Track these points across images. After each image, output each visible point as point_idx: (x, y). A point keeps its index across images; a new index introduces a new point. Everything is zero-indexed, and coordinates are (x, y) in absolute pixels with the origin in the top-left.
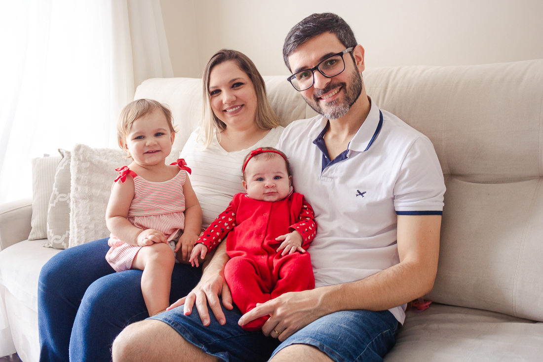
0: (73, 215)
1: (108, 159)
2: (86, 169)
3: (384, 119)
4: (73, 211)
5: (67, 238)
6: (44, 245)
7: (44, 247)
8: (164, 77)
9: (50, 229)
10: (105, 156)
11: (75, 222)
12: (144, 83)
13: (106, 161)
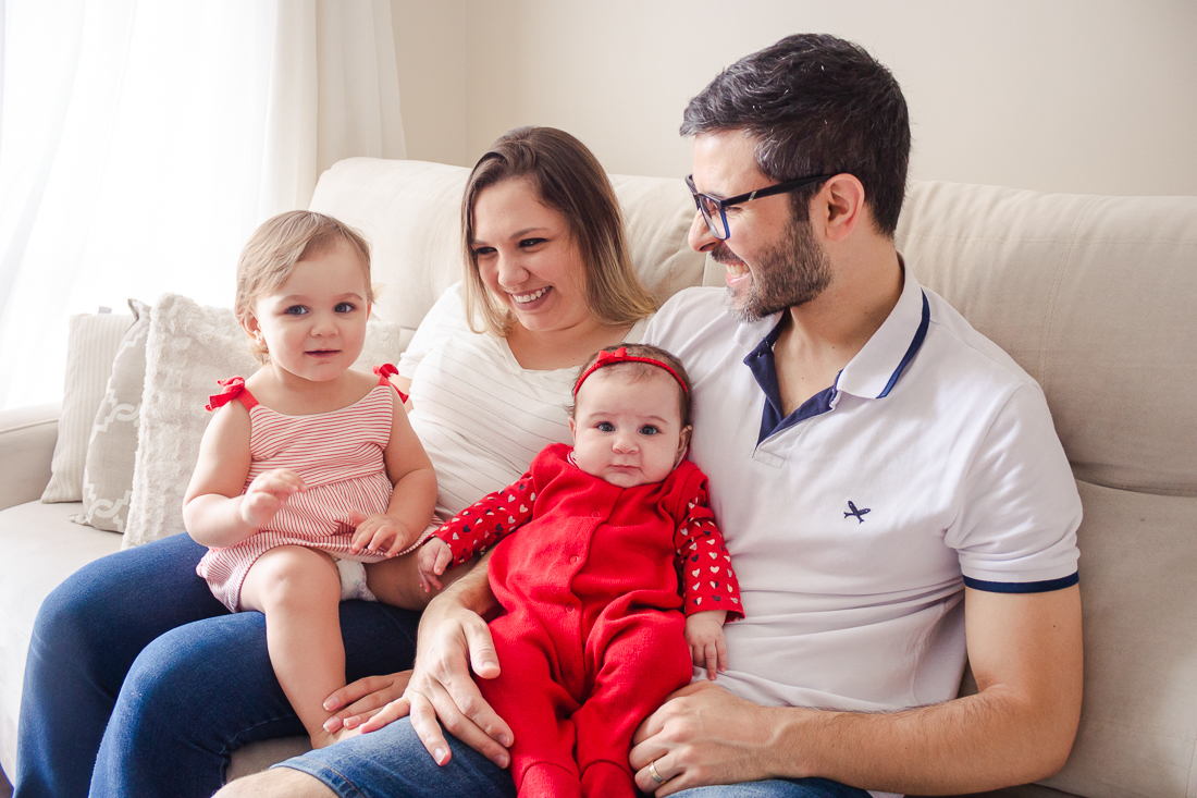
0: (142, 457)
1: (234, 334)
2: (182, 353)
3: (931, 318)
4: (144, 447)
5: (126, 509)
6: (72, 518)
7: (73, 522)
8: (385, 155)
9: (90, 482)
10: (228, 327)
11: (145, 475)
12: (338, 166)
13: (229, 338)
